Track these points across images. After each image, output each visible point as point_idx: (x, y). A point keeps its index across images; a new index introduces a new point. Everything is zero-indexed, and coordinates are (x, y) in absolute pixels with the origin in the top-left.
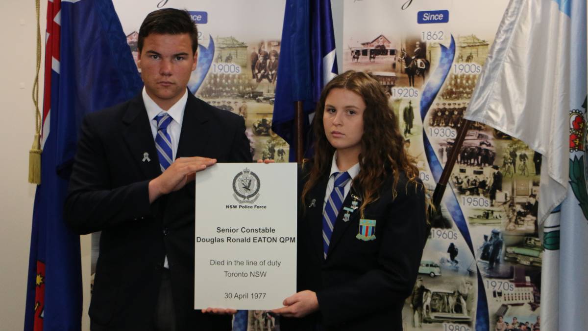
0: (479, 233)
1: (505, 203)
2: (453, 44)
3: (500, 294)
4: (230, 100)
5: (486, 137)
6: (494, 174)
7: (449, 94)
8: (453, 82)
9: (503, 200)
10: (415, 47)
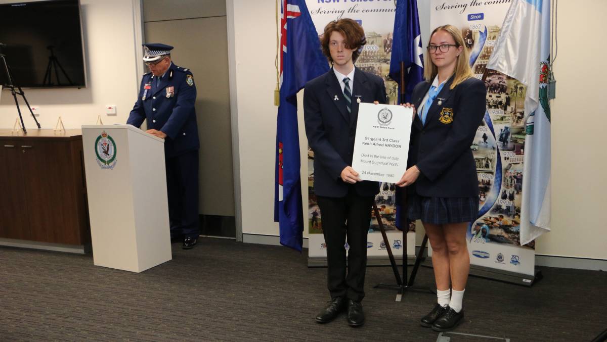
0: (498, 128)
1: (512, 112)
2: (486, 31)
3: (508, 158)
4: (373, 63)
5: (503, 78)
6: (506, 97)
7: (484, 57)
8: (486, 51)
9: (511, 111)
10: (467, 33)
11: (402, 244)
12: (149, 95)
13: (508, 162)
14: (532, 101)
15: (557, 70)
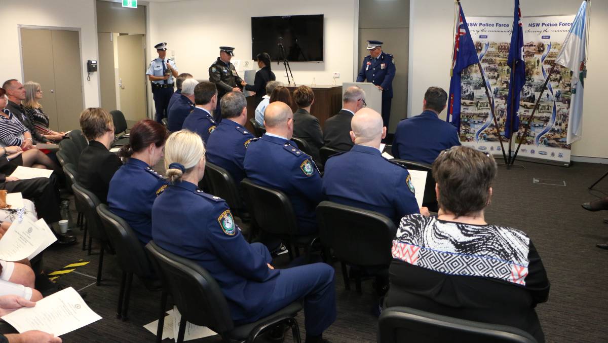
2: (551, 44)
5: (559, 67)
6: (560, 76)
8: (550, 54)
10: (541, 45)
11: (501, 148)
12: (370, 68)
13: (559, 107)
14: (575, 78)
15: (587, 65)
